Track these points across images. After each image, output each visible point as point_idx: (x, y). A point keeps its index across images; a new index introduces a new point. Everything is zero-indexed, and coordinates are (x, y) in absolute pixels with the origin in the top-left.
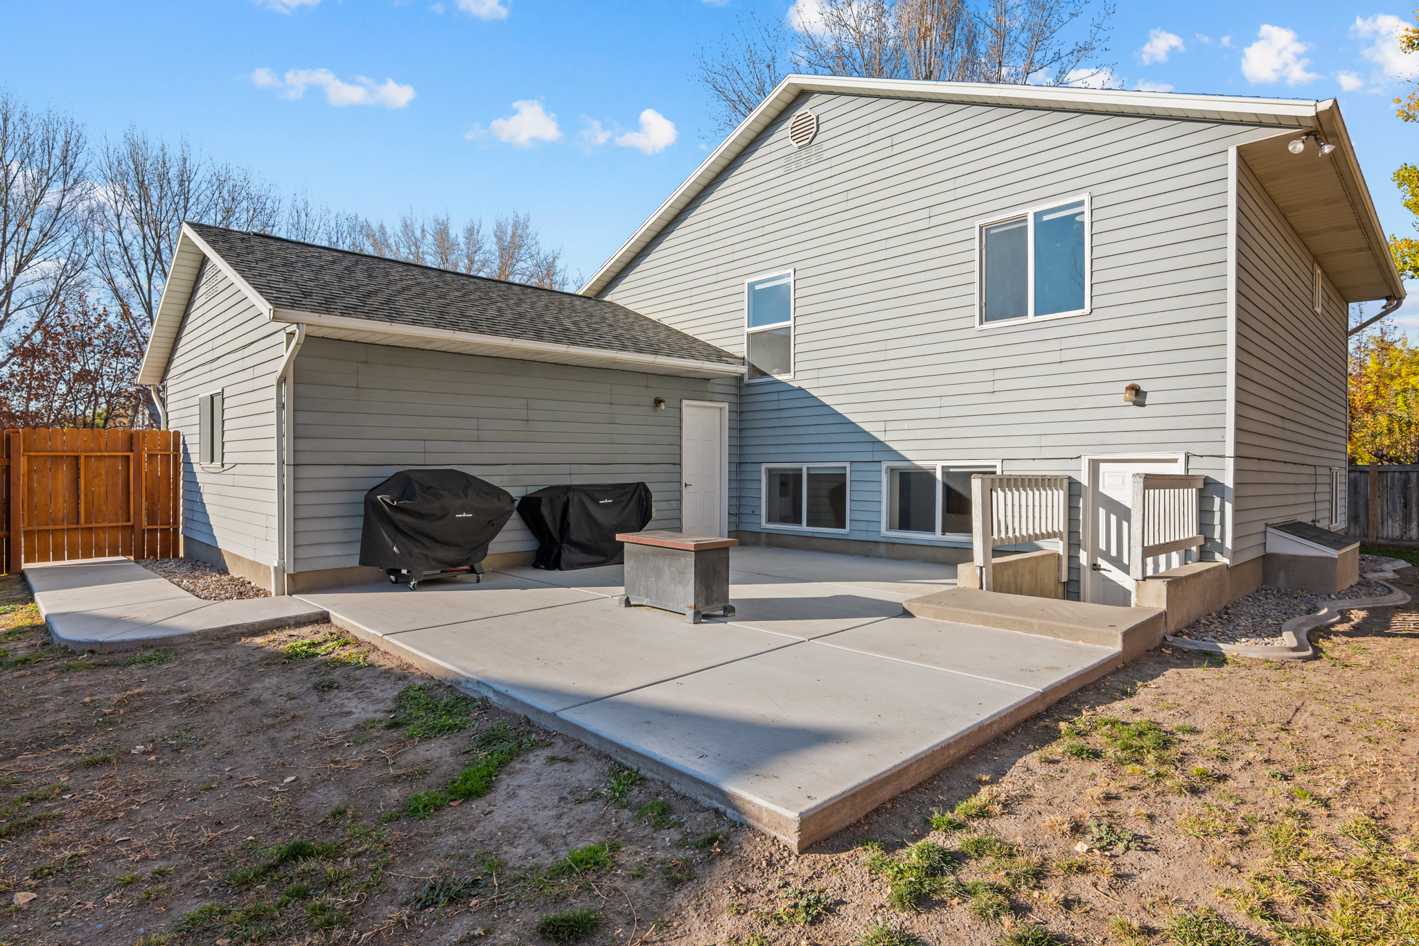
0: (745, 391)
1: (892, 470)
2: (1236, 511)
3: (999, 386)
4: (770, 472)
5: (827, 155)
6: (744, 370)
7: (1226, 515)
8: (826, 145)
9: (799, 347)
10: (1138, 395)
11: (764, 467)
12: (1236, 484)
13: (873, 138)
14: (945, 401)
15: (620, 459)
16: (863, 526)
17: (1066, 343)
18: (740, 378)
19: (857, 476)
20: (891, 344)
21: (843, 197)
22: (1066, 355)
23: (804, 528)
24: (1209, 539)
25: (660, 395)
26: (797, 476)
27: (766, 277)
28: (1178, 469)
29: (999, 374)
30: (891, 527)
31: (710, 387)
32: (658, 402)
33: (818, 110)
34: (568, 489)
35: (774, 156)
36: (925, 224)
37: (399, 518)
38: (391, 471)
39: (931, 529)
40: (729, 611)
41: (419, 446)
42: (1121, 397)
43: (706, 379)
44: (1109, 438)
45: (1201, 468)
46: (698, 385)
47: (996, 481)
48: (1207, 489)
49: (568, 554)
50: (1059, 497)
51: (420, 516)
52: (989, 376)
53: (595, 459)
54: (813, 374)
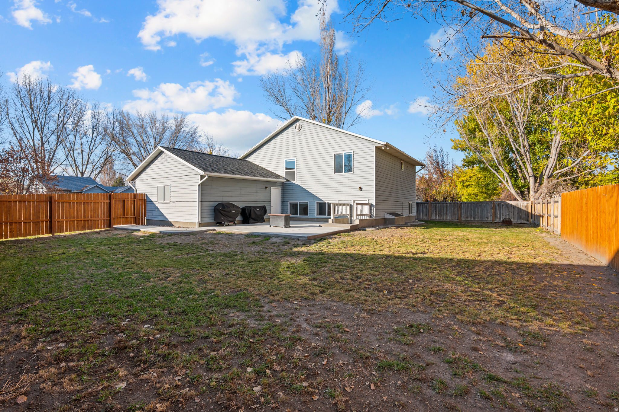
0: (284, 185)
1: (318, 203)
2: (376, 210)
3: (338, 186)
4: (290, 203)
5: (303, 134)
6: (285, 180)
7: (374, 209)
8: (303, 132)
9: (297, 175)
10: (361, 189)
11: (289, 202)
12: (376, 205)
13: (313, 132)
14: (328, 189)
15: (258, 200)
16: (311, 215)
17: (350, 178)
18: (283, 182)
19: (310, 204)
20: (317, 176)
21: (307, 144)
22: (350, 181)
23: (298, 216)
24: (372, 214)
25: (267, 186)
26: (297, 204)
27: (290, 159)
28: (367, 202)
29: (338, 184)
30: (317, 215)
31: (277, 184)
32: (266, 188)
33: (301, 124)
34: (251, 207)
35: (291, 132)
36: (324, 152)
37: (222, 212)
38: (218, 203)
39: (325, 215)
40: (290, 227)
41: (221, 198)
42: (358, 189)
43: (276, 182)
44: (357, 197)
45: (370, 202)
46: (274, 184)
47: (336, 204)
48: (371, 206)
49: (251, 220)
50: (348, 207)
51: (226, 211)
52: (336, 184)
53: (253, 200)
54: (300, 182)
